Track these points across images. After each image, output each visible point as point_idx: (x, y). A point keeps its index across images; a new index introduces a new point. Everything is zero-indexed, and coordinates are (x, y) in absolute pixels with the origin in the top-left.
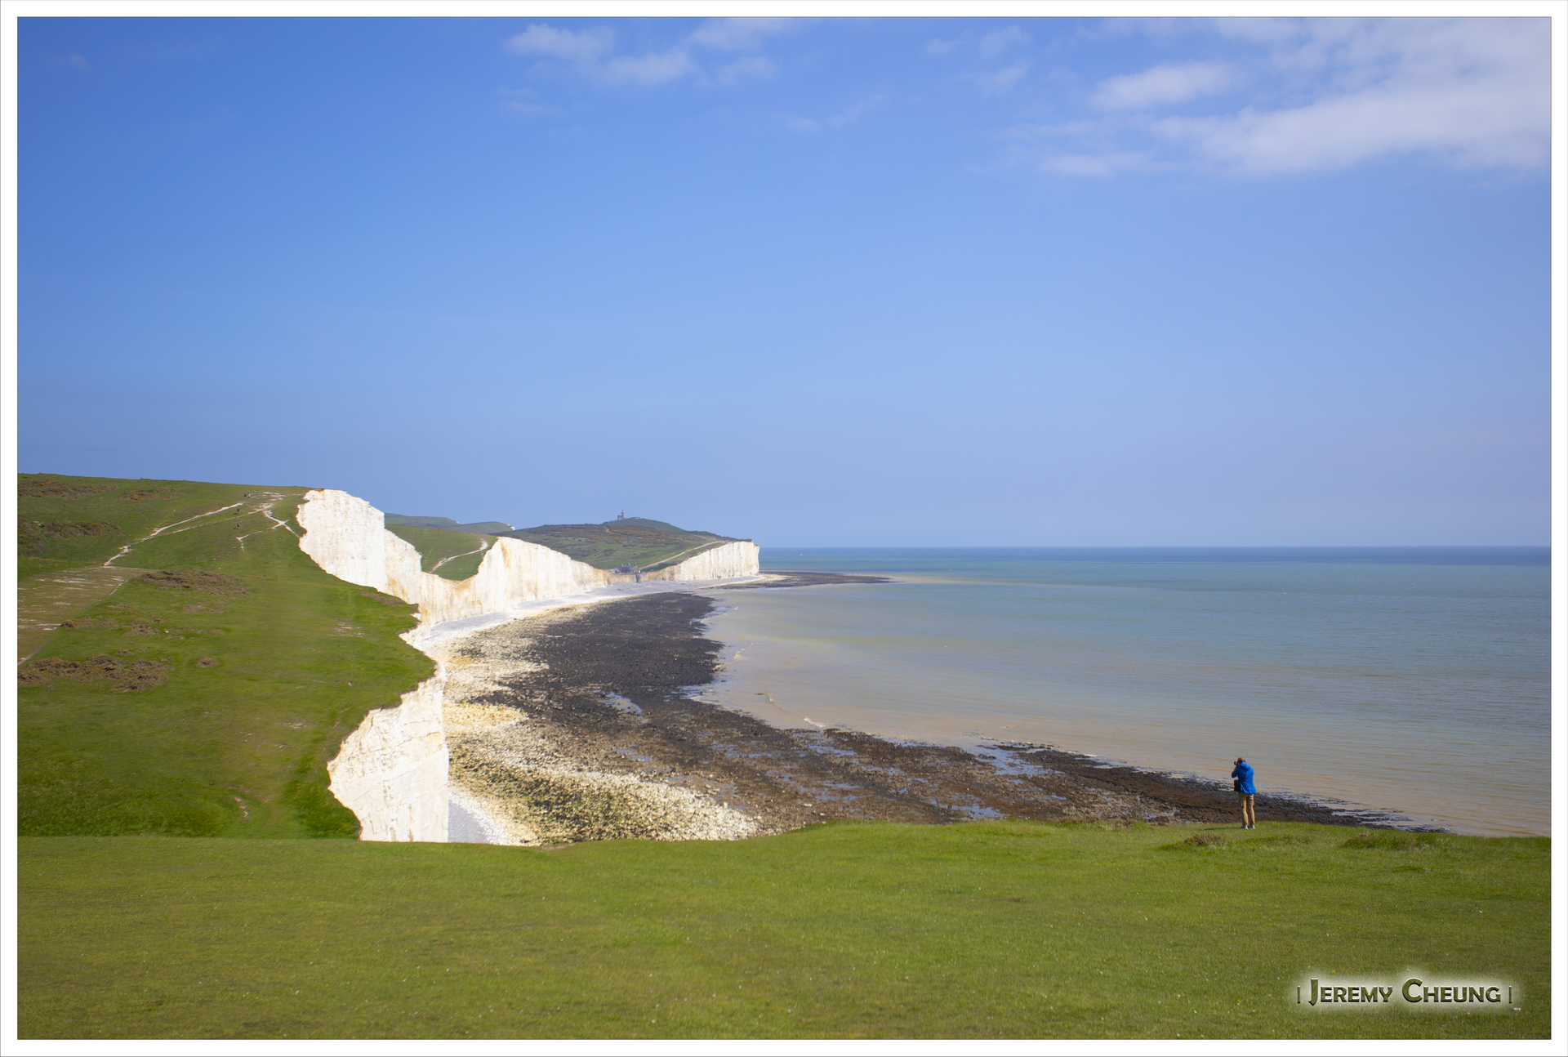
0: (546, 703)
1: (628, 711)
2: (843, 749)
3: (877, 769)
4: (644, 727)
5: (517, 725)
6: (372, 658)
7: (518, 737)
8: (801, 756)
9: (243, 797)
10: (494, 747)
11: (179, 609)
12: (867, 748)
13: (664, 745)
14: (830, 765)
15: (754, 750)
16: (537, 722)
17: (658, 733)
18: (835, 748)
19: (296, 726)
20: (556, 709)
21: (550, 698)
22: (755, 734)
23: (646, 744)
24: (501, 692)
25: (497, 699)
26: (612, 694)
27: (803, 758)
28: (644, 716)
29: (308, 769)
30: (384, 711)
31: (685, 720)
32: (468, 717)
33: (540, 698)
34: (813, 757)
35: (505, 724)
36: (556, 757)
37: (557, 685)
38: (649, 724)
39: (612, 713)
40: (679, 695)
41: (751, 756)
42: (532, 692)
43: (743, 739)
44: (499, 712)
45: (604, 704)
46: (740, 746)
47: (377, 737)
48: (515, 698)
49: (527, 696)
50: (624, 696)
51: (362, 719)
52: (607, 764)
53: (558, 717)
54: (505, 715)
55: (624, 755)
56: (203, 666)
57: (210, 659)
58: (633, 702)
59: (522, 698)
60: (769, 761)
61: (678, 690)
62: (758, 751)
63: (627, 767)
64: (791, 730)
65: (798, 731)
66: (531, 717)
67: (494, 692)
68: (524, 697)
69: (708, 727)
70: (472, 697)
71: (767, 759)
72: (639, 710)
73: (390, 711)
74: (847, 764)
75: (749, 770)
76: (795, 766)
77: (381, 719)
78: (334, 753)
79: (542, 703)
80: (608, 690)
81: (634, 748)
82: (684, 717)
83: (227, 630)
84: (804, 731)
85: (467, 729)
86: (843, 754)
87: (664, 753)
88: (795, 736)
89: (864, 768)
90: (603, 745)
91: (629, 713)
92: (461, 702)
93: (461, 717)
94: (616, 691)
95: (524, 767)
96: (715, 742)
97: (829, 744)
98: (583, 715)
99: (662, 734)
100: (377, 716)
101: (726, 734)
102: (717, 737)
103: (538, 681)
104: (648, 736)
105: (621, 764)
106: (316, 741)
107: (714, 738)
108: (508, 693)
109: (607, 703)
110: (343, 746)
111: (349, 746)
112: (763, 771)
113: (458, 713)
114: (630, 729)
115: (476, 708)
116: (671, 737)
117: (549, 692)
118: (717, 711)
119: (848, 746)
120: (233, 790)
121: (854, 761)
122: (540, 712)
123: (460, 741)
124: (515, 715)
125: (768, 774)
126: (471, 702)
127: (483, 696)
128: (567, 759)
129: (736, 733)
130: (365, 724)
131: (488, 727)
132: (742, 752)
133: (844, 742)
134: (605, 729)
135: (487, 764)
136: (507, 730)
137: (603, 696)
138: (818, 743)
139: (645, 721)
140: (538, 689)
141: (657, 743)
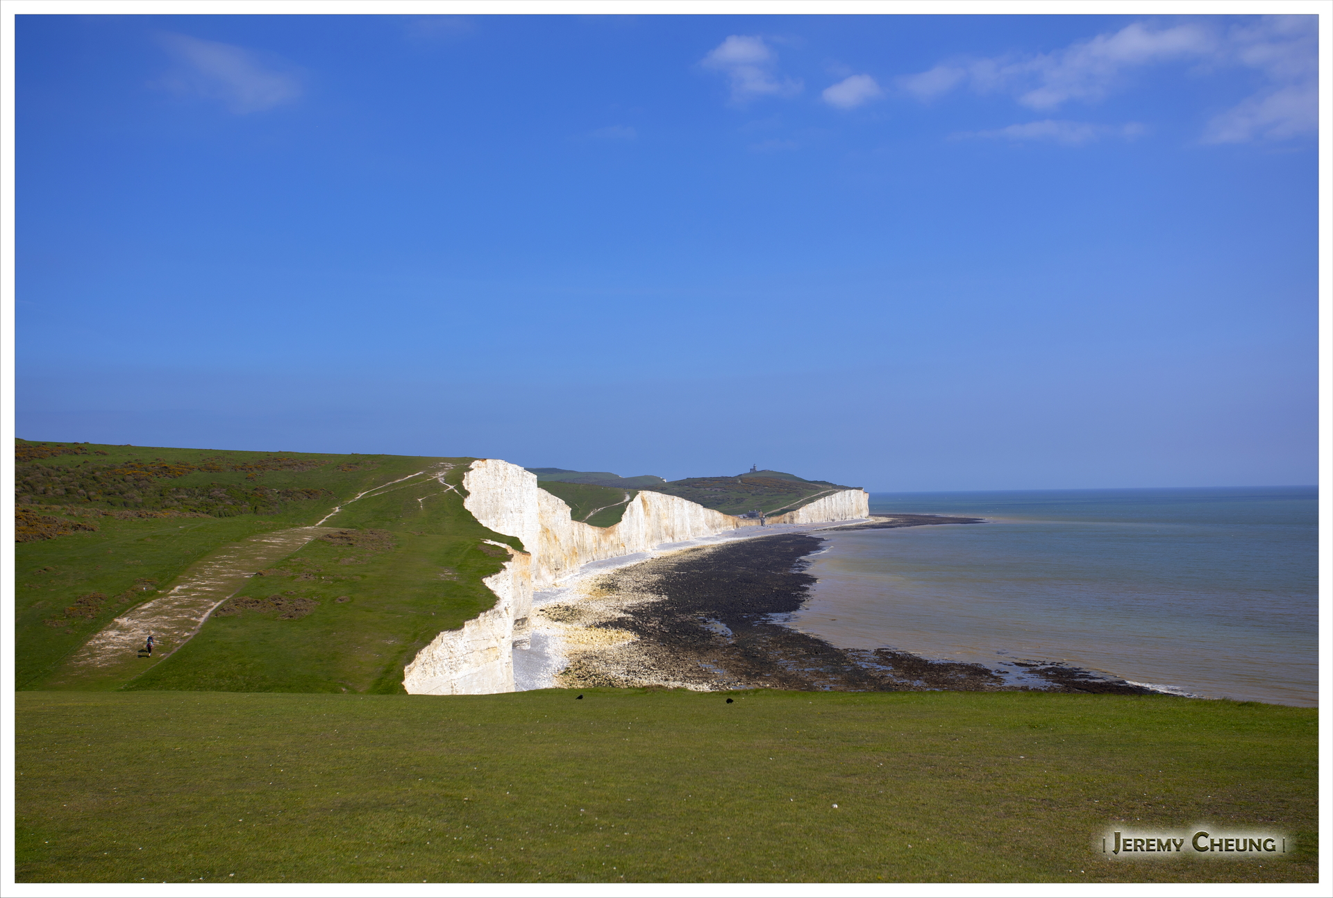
0: (657, 627)
1: (721, 633)
2: (884, 665)
3: (905, 681)
4: (729, 646)
5: (629, 644)
6: (455, 596)
7: (627, 654)
8: (848, 670)
9: (347, 688)
10: (605, 662)
11: (338, 561)
12: (904, 664)
13: (740, 661)
14: (868, 677)
15: (811, 665)
16: (645, 642)
17: (739, 651)
18: (878, 664)
19: (390, 642)
20: (664, 632)
21: (662, 624)
22: (816, 653)
23: (725, 660)
24: (624, 618)
25: (619, 624)
26: (713, 620)
27: (847, 672)
28: (732, 638)
29: (392, 670)
30: (451, 632)
31: (765, 641)
32: (592, 638)
33: (654, 623)
34: (857, 671)
35: (620, 644)
36: (652, 669)
37: (670, 613)
38: (733, 644)
39: (708, 635)
40: (766, 621)
41: (806, 670)
42: (649, 618)
43: (804, 656)
44: (617, 635)
45: (704, 628)
46: (801, 662)
47: (446, 650)
48: (633, 623)
49: (643, 622)
50: (722, 621)
51: (435, 638)
52: (689, 675)
53: (663, 639)
54: (621, 637)
55: (705, 669)
56: (340, 602)
57: (345, 597)
58: (727, 626)
59: (639, 623)
60: (820, 675)
61: (768, 616)
62: (812, 666)
63: (704, 678)
64: (847, 650)
65: (853, 650)
66: (641, 638)
67: (619, 619)
68: (641, 622)
69: (780, 647)
70: (600, 622)
71: (818, 672)
72: (730, 633)
73: (454, 633)
74: (882, 677)
75: (801, 681)
76: (839, 678)
77: (448, 638)
78: (410, 660)
79: (654, 628)
80: (709, 616)
81: (715, 663)
82: (765, 639)
83: (364, 576)
84: (858, 651)
85: (588, 648)
86: (882, 669)
87: (737, 667)
88: (849, 654)
89: (895, 680)
90: (692, 660)
91: (722, 635)
92: (590, 627)
93: (586, 638)
94: (716, 618)
95: (623, 677)
96: (781, 659)
97: (875, 661)
98: (684, 637)
99: (741, 652)
100: (446, 636)
101: (793, 653)
102: (785, 655)
103: (656, 609)
104: (728, 654)
105: (701, 675)
106: (401, 652)
107: (782, 655)
108: (629, 619)
109: (706, 627)
110: (418, 655)
111: (423, 655)
112: (811, 681)
113: (584, 635)
114: (717, 648)
115: (600, 632)
116: (748, 655)
117: (663, 619)
118: (793, 634)
119: (889, 662)
120: (342, 684)
121: (890, 675)
122: (650, 635)
123: (581, 657)
124: (630, 636)
125: (814, 684)
126: (598, 627)
127: (609, 622)
128: (659, 671)
129: (802, 651)
130: (437, 640)
131: (606, 646)
132: (800, 667)
133: (887, 659)
134: (697, 648)
135: (595, 675)
136: (620, 649)
137: (705, 622)
138: (867, 660)
139: (732, 642)
140: (654, 616)
141: (734, 660)
